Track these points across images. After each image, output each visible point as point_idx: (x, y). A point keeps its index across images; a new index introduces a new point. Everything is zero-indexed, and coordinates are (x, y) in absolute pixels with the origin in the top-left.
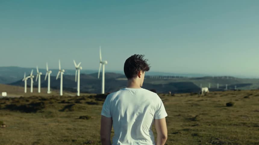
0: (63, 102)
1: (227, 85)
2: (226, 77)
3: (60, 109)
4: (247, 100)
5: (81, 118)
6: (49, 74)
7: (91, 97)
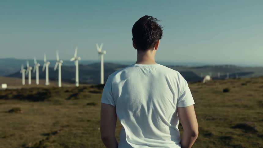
0: (67, 91)
1: (228, 74)
2: (227, 66)
3: (67, 97)
4: (244, 87)
5: (88, 104)
6: (47, 65)
7: (92, 87)
